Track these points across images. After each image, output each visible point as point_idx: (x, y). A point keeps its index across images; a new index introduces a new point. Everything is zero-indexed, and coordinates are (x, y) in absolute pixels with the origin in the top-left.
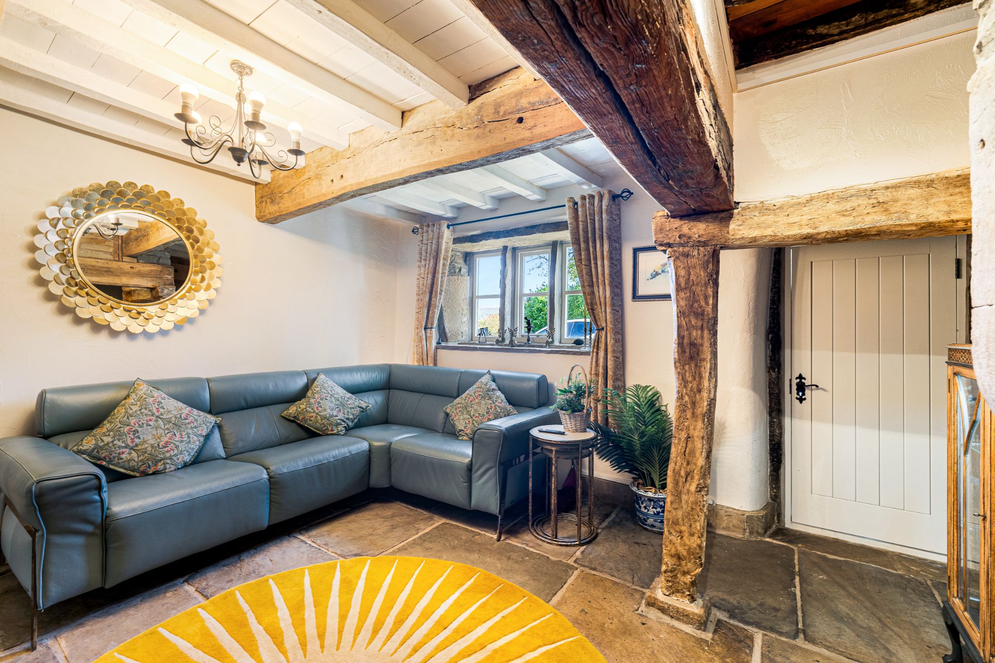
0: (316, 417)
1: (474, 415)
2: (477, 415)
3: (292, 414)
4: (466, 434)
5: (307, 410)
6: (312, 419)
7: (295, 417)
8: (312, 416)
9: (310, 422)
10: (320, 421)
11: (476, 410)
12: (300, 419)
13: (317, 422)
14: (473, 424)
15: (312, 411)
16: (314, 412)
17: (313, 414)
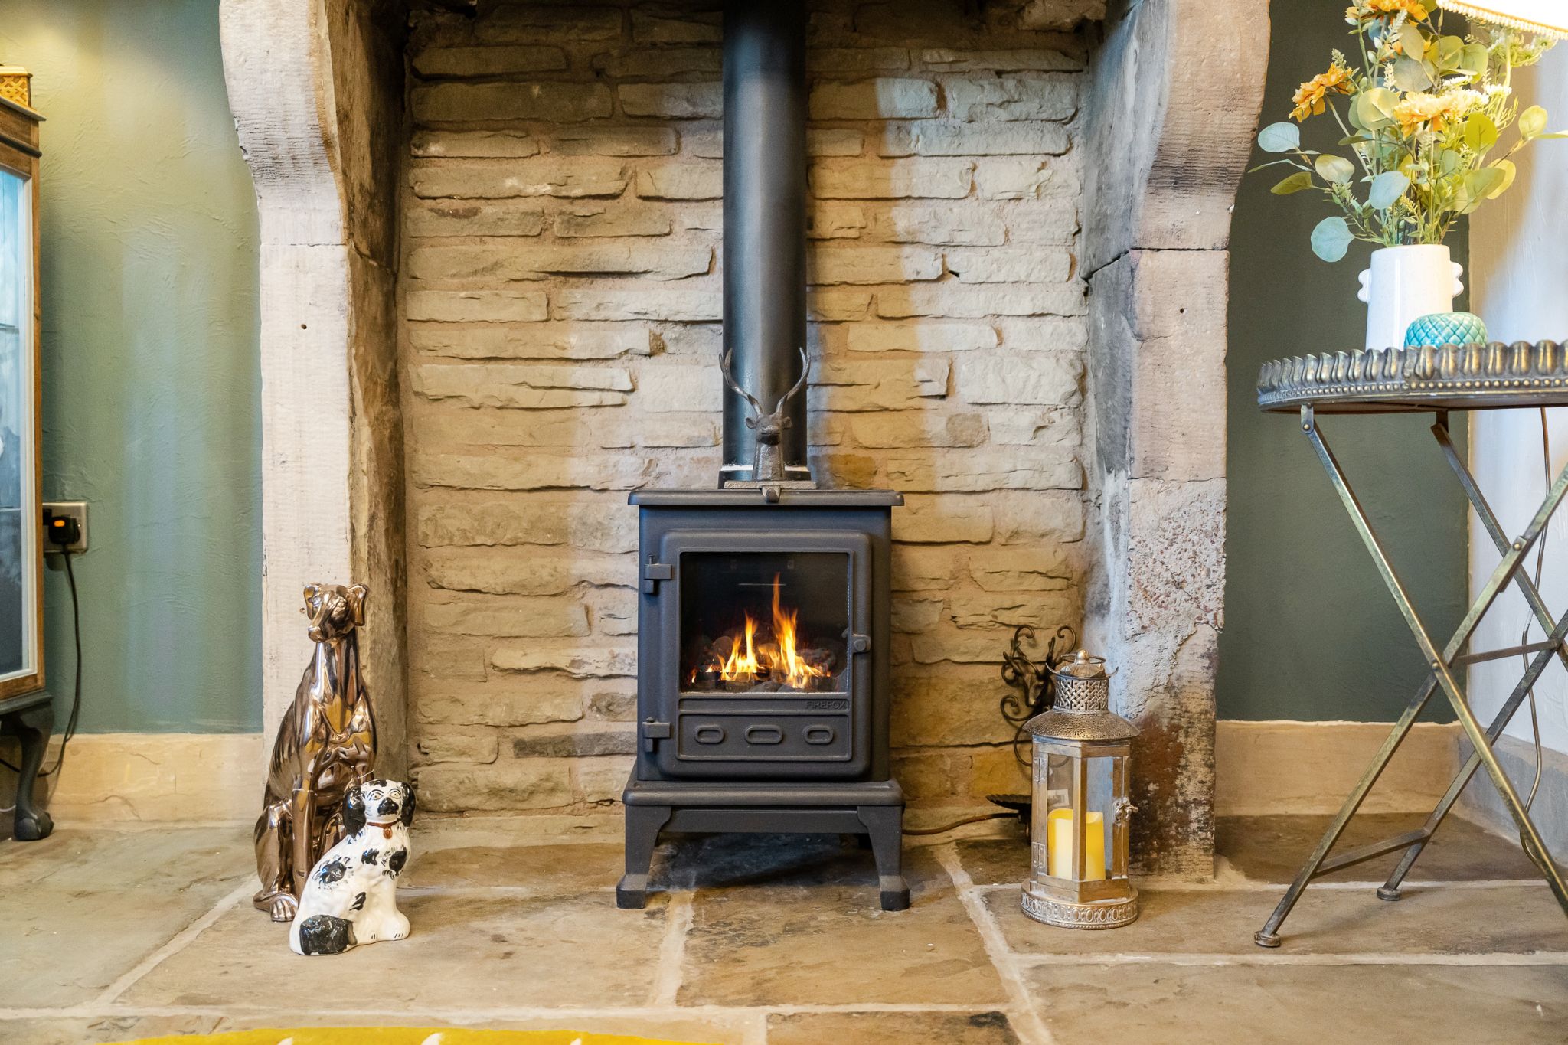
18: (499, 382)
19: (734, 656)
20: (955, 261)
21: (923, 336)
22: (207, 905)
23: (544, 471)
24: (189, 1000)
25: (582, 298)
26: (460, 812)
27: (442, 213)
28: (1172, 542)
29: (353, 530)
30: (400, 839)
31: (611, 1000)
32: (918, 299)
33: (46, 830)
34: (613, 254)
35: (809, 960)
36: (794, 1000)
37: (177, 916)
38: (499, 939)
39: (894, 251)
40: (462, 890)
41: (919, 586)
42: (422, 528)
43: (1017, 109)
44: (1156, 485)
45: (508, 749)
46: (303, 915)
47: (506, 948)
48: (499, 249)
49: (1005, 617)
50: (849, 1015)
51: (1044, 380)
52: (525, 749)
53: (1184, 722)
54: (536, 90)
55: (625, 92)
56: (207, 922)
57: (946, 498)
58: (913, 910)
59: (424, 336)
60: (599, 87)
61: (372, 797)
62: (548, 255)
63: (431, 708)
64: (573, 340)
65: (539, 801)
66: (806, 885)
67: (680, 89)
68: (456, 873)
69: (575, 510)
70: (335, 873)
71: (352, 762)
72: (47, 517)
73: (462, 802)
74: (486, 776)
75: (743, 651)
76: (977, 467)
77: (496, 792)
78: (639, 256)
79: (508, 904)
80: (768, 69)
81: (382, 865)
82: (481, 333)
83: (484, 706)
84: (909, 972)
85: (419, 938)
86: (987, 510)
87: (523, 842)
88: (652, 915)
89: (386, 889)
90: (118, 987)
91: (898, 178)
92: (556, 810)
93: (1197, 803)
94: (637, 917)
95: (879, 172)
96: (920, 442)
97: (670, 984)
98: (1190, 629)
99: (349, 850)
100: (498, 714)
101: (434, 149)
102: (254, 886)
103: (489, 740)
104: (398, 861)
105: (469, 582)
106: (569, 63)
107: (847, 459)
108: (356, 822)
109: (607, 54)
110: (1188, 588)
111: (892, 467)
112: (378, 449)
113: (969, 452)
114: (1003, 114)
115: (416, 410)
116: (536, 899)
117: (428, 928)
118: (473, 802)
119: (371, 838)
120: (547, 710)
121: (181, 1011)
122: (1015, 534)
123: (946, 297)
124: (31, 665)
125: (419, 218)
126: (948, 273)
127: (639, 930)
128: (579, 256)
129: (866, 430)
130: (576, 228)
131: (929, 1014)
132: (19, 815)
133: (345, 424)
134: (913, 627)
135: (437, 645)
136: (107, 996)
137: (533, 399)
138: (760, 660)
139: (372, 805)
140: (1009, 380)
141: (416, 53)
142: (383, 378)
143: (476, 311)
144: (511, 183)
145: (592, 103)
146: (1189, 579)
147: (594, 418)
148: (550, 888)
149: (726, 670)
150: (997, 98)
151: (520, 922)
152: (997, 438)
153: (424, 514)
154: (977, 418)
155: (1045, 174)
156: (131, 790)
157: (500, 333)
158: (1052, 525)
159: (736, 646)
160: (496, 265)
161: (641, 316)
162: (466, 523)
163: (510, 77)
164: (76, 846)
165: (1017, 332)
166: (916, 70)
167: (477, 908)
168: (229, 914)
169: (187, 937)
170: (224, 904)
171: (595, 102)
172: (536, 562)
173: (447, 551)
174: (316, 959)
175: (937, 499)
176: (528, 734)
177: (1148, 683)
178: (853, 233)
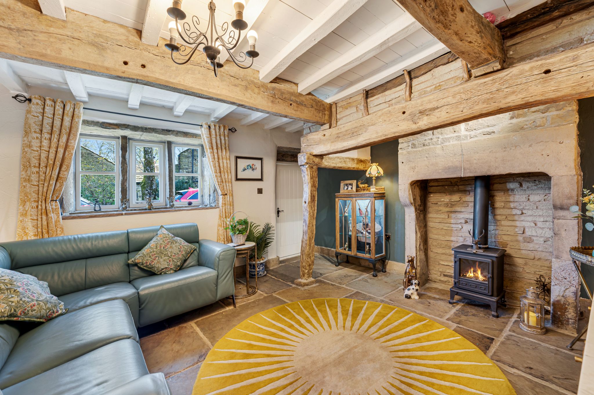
0: (39, 304)
1: (171, 255)
2: (174, 254)
3: (6, 312)
4: (171, 269)
5: (24, 302)
6: (35, 308)
7: (11, 315)
8: (34, 305)
9: (34, 312)
10: (44, 307)
11: (171, 252)
12: (19, 315)
13: (42, 308)
14: (174, 261)
15: (29, 300)
16: (33, 300)
17: (33, 303)
18: (441, 226)
19: (469, 273)
20: (524, 212)
21: (518, 224)
22: (398, 287)
23: (447, 238)
24: (390, 300)
25: (453, 215)
26: (435, 282)
27: (432, 203)
28: (563, 271)
29: (416, 247)
30: (417, 287)
31: (438, 316)
32: (516, 218)
33: (385, 272)
34: (458, 209)
35: (471, 320)
36: (463, 325)
37: (394, 288)
38: (430, 303)
39: (511, 210)
40: (429, 294)
41: (518, 264)
42: (430, 244)
43: (539, 186)
44: (559, 260)
45: (442, 275)
46: (405, 294)
47: (430, 305)
48: (441, 208)
49: (538, 273)
50: (469, 330)
51: (546, 233)
52: (445, 275)
53: (567, 303)
54: (446, 187)
55: (460, 187)
56: (397, 290)
57: (523, 251)
58: (499, 319)
59: (430, 219)
60: (456, 186)
61: (414, 282)
62: (448, 209)
63: (431, 267)
64: (452, 221)
65: (447, 283)
66: (484, 309)
67: (470, 186)
68: (431, 291)
69: (452, 244)
70: (409, 290)
71: (413, 276)
72: (386, 235)
73: (435, 281)
74: (439, 278)
75: (471, 272)
76: (531, 246)
77: (440, 280)
78: (463, 210)
79: (434, 298)
80: (481, 186)
81: (415, 290)
82: (438, 219)
83: (439, 269)
84: (486, 328)
85: (420, 300)
86: (533, 254)
87: (443, 289)
88: (453, 306)
89: (416, 293)
90: (384, 296)
91: (511, 199)
92: (450, 285)
93: (571, 319)
94: (451, 306)
95: (507, 197)
96: (517, 241)
97: (448, 316)
98: (568, 287)
99: (411, 287)
100: (441, 270)
101: (431, 195)
102: (403, 287)
103: (439, 273)
104: (417, 290)
105: (436, 252)
106: (451, 183)
107: (501, 242)
108: (412, 284)
109: (457, 182)
110: (568, 279)
111: (511, 244)
112: (422, 236)
113: (529, 244)
114: (535, 187)
115: (429, 228)
116: (438, 299)
117: (422, 299)
118: (437, 281)
119: (413, 287)
120: (448, 271)
121: (389, 301)
122: (540, 259)
123: (522, 218)
124: (384, 253)
125: (429, 204)
126: (522, 213)
127: (449, 308)
128: (453, 209)
129: (505, 238)
130: (452, 206)
131: (482, 334)
132: (382, 270)
133: (415, 235)
134: (516, 271)
135: (432, 259)
136: (383, 297)
137: (446, 228)
138: (474, 275)
139: (414, 283)
140: (538, 232)
141: (429, 183)
142: (423, 225)
143: (438, 216)
144: (442, 200)
145: (455, 189)
146: (568, 278)
147: (455, 232)
148: (442, 297)
149: (468, 275)
150: (534, 184)
151: (434, 302)
152: (535, 242)
153: (430, 242)
154: (531, 238)
155: (546, 197)
156: (395, 269)
157: (441, 219)
158: (549, 258)
159: (470, 272)
160: (440, 210)
161: (463, 218)
162: (436, 244)
163: (443, 186)
164: (388, 275)
165: (539, 224)
166: (515, 181)
167: (430, 297)
168: (400, 290)
169: (394, 292)
170: (400, 288)
171: (455, 188)
172: (446, 250)
173: (433, 247)
174: (406, 299)
175: (521, 251)
176: (445, 274)
177: (557, 294)
178: (502, 207)
